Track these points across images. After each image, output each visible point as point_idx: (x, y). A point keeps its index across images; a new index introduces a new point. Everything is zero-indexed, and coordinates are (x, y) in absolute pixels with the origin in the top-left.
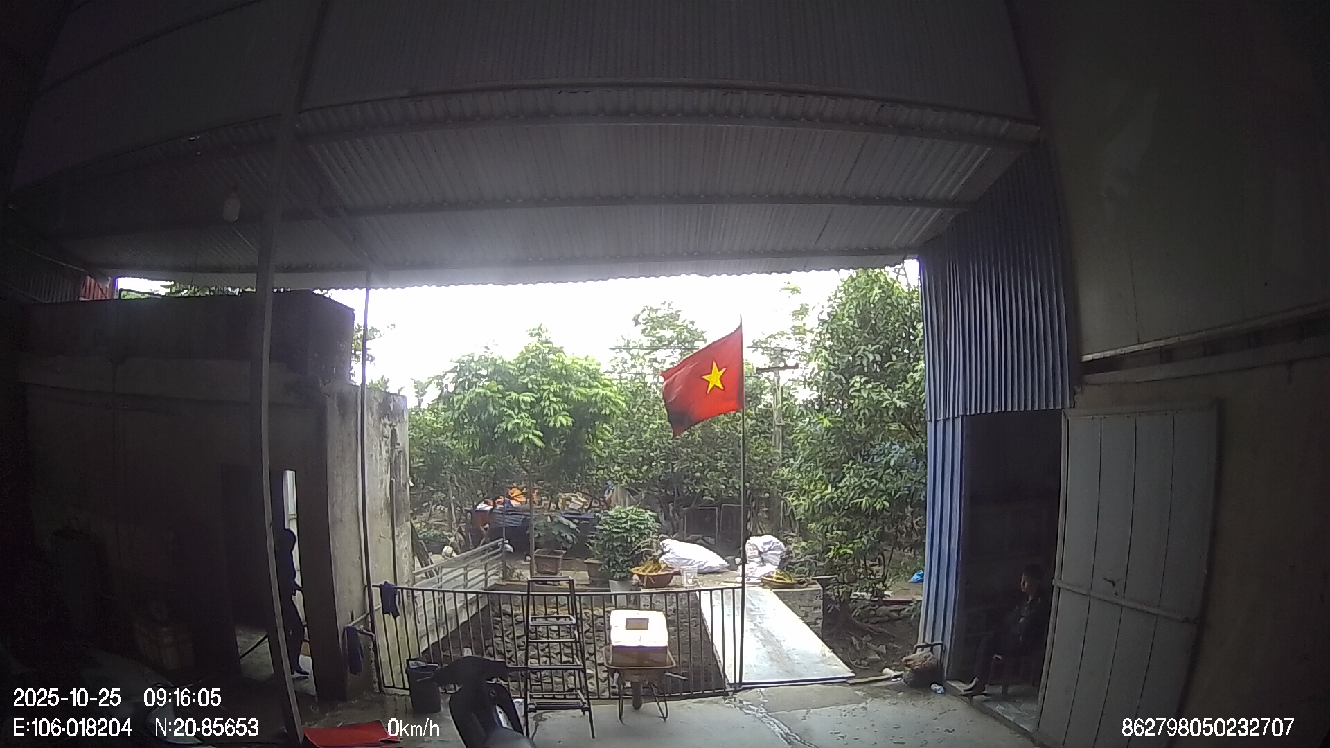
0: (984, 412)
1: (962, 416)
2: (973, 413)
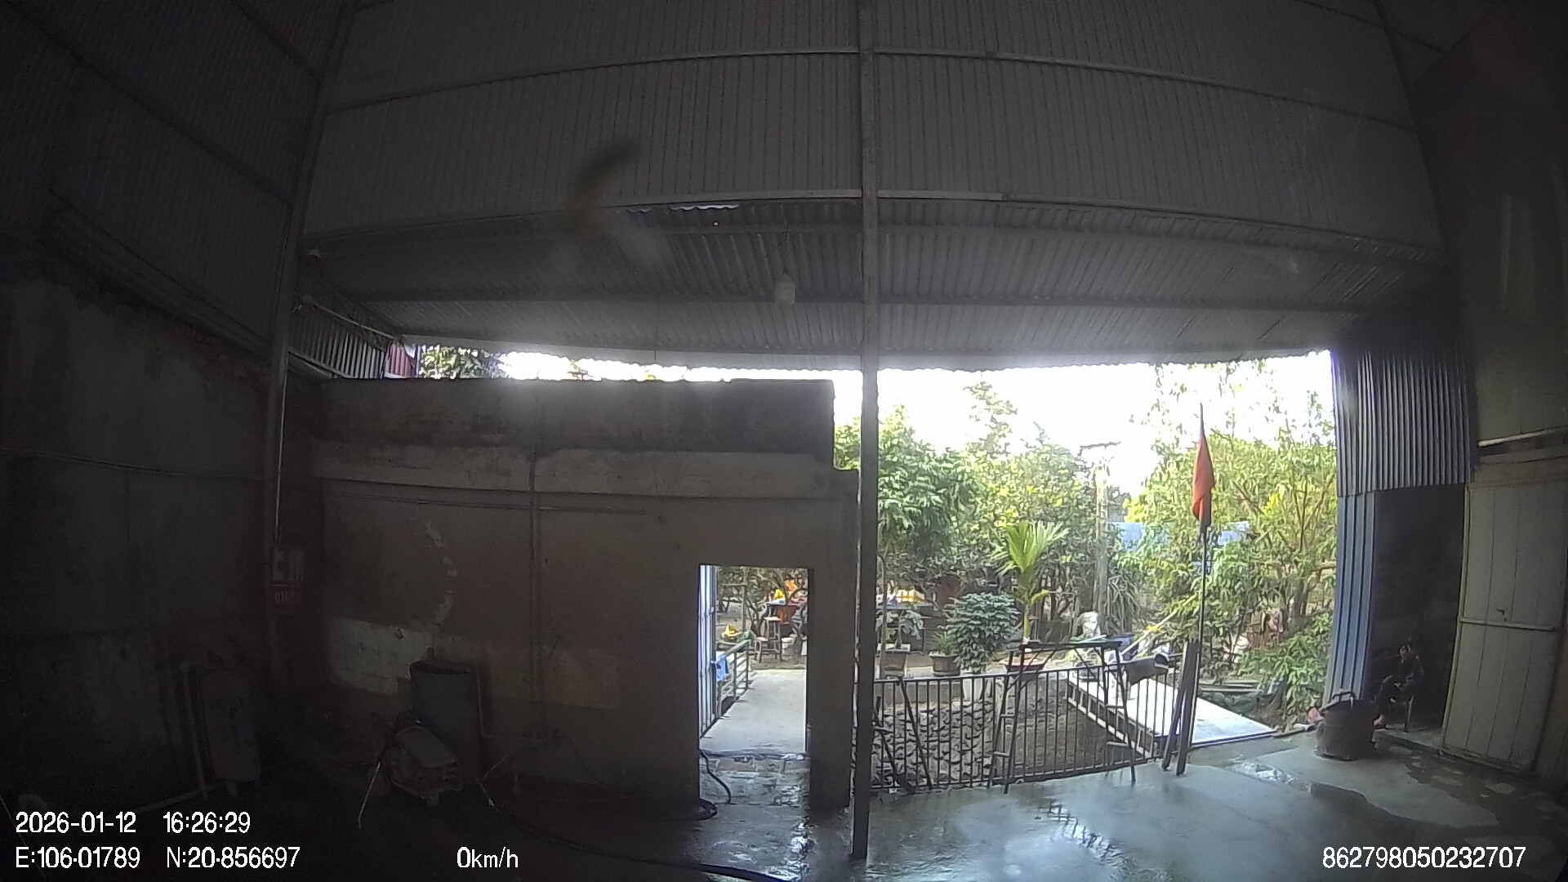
0: (1396, 486)
1: (1375, 491)
2: (1386, 488)
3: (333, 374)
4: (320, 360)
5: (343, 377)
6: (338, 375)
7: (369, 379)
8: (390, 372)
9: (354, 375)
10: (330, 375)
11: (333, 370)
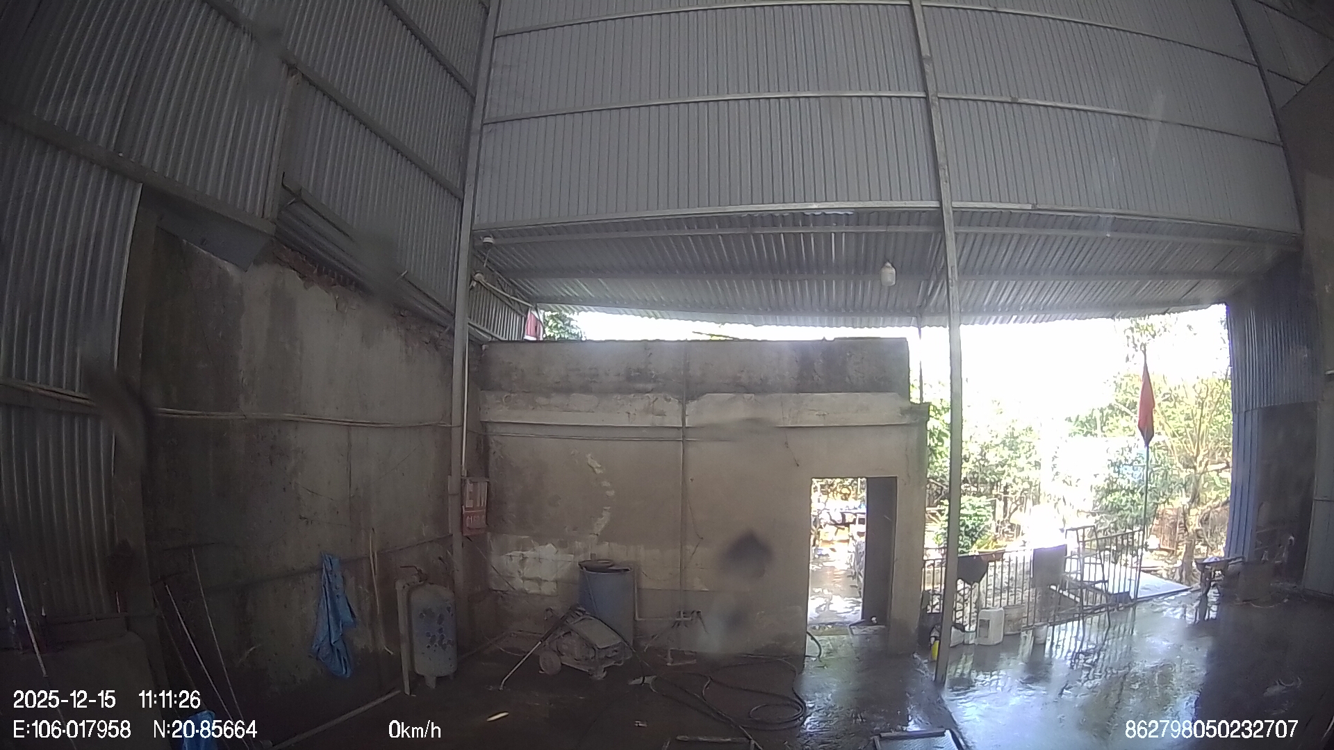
3: (492, 336)
4: (484, 326)
5: (499, 340)
6: (496, 338)
7: (514, 341)
8: (527, 335)
9: (506, 338)
10: (490, 338)
11: (492, 334)
